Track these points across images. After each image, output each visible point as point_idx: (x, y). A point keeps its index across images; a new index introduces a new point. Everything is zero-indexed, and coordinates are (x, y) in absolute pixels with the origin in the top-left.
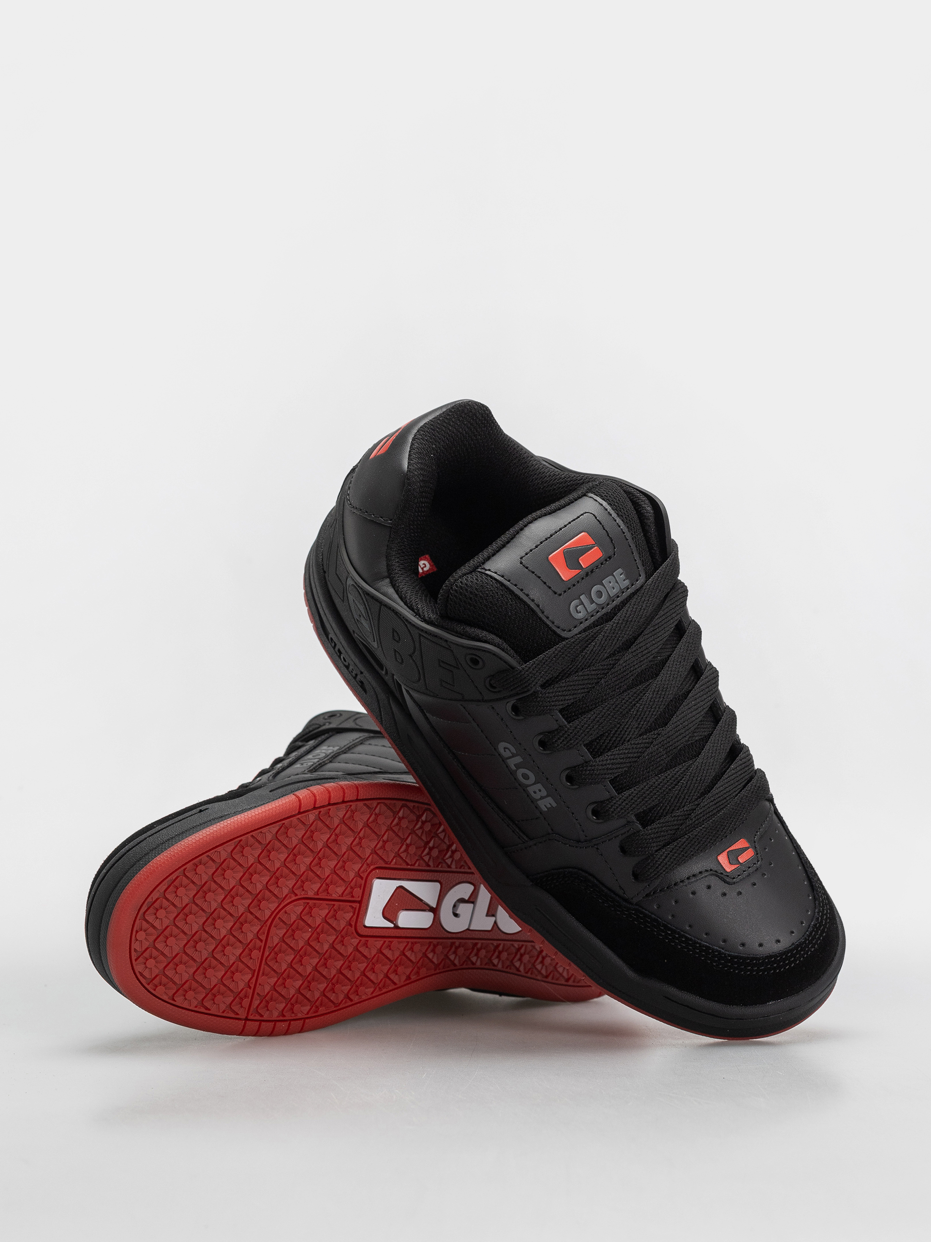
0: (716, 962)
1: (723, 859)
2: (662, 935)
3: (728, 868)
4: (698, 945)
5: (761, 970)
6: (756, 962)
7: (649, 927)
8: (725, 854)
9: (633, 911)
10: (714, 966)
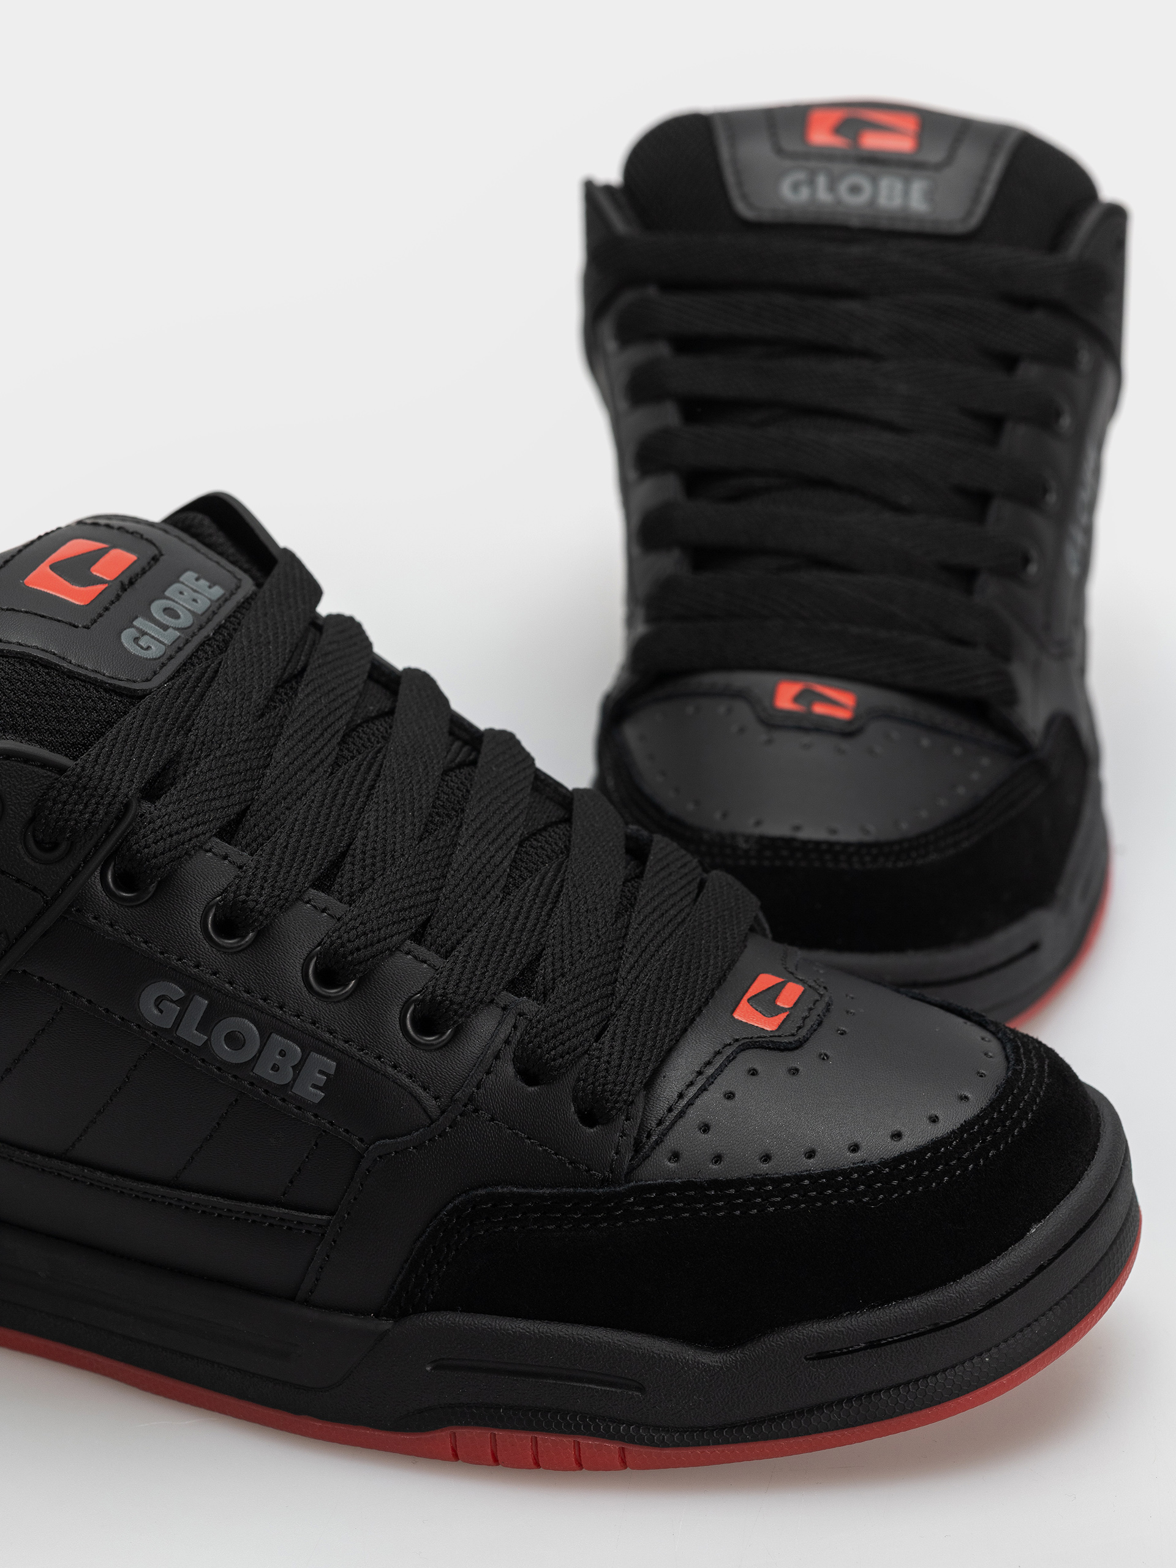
0: (864, 1194)
1: (746, 1014)
2: (720, 1209)
3: (769, 1025)
4: (807, 1182)
5: (968, 1161)
6: (946, 1149)
7: (684, 1210)
8: (744, 1004)
9: (629, 1198)
10: (867, 1202)
